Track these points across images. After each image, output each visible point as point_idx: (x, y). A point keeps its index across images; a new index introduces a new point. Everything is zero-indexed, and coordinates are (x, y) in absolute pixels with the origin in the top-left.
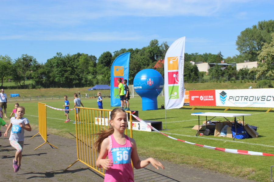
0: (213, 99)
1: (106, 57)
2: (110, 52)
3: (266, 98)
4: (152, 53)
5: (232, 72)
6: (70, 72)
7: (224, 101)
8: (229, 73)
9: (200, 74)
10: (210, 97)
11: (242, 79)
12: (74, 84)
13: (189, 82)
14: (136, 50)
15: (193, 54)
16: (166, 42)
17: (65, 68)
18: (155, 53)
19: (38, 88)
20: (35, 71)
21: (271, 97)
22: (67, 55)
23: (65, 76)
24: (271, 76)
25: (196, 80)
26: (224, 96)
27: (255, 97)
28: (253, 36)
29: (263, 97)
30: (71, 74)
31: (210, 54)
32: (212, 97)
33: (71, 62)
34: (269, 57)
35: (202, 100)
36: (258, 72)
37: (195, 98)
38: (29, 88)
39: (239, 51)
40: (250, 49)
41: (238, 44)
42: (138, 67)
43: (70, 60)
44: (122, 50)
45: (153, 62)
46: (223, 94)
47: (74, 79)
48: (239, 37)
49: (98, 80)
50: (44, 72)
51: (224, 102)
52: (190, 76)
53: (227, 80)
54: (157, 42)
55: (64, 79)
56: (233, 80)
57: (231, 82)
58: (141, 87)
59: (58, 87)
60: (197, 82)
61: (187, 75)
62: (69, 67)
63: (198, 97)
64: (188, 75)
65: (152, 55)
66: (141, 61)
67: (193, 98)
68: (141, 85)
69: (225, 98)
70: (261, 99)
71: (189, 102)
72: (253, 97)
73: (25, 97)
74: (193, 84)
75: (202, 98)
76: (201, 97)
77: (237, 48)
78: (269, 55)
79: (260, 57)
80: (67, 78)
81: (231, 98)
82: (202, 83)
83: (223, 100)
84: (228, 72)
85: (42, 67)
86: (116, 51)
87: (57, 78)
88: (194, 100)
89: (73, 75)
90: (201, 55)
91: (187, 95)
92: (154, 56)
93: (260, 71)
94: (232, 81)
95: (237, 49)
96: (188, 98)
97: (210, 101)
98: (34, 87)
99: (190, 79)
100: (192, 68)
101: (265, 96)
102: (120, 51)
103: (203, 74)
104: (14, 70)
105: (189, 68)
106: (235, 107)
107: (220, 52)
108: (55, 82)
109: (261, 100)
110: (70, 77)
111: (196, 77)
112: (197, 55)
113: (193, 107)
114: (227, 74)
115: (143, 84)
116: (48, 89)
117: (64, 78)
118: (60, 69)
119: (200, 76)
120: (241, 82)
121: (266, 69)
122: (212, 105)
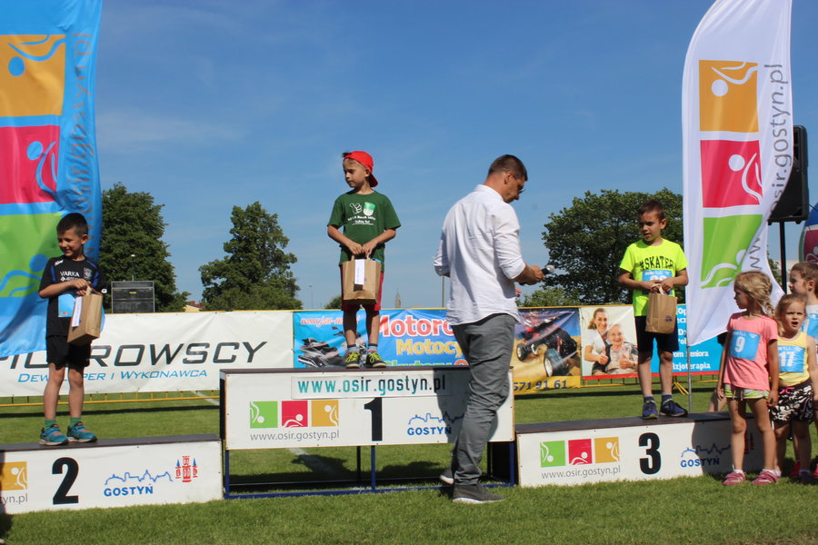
3: (211, 352)
21: (236, 346)
27: (153, 347)
29: (193, 349)
70: (183, 355)
72: (142, 348)
101: (207, 346)
109: (186, 361)
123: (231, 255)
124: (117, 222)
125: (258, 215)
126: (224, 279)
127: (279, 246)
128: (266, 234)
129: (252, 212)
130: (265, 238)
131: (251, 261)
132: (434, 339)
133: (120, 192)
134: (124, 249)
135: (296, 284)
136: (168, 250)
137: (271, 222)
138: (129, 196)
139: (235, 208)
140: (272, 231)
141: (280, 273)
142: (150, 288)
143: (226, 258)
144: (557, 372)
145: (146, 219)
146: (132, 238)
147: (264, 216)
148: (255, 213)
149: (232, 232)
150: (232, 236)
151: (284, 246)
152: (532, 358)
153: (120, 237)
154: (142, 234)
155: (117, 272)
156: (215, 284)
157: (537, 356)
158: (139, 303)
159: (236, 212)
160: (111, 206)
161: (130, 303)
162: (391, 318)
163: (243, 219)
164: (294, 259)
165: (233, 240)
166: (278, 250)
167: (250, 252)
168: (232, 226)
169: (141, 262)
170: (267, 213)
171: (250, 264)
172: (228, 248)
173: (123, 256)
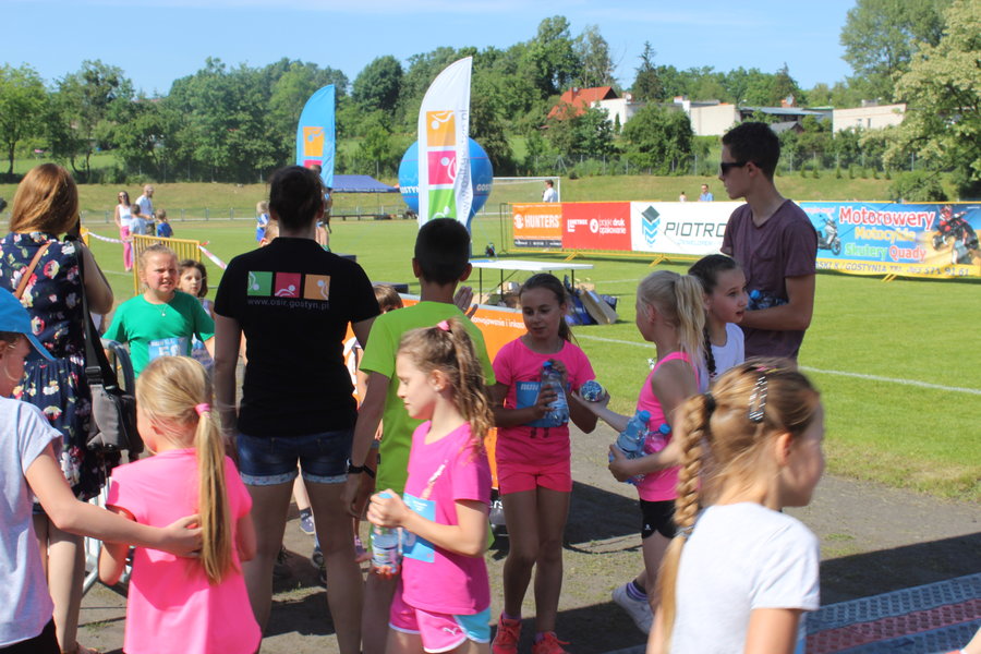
0: (623, 231)
1: (384, 74)
2: (395, 58)
4: (545, 65)
5: (808, 141)
6: (245, 127)
7: (652, 236)
8: (799, 142)
9: (699, 143)
10: (616, 222)
11: (846, 167)
12: (258, 170)
13: (660, 172)
14: (488, 54)
15: (694, 73)
16: (596, 28)
17: (232, 114)
18: (555, 64)
19: (136, 181)
20: (125, 121)
22: (237, 67)
23: (228, 142)
24: (933, 156)
25: (682, 166)
26: (654, 221)
28: (901, 12)
30: (250, 135)
31: (755, 73)
32: (622, 222)
33: (249, 92)
34: (930, 92)
35: (594, 231)
36: (892, 143)
37: (577, 227)
38: (102, 183)
39: (849, 65)
40: (891, 59)
41: (846, 39)
42: (481, 115)
43: (249, 87)
44: (440, 50)
45: (545, 97)
46: (651, 214)
47: (259, 153)
48: (851, 16)
49: (342, 157)
50: (155, 126)
51: (652, 240)
52: (662, 151)
53: (789, 170)
54: (562, 24)
55: (226, 153)
56: (810, 168)
57: (804, 176)
59: (203, 181)
60: (687, 172)
61: (652, 146)
62: (244, 109)
63: (583, 222)
64: (656, 148)
65: (545, 73)
66: (492, 94)
67: (572, 224)
69: (655, 226)
71: (559, 238)
73: (92, 211)
74: (672, 178)
75: (594, 225)
76: (594, 221)
77: (845, 54)
78: (932, 83)
79: (901, 88)
80: (234, 148)
81: (671, 226)
82: (704, 177)
83: (650, 235)
84: (795, 141)
85: (148, 109)
86: (417, 56)
87: (202, 148)
88: (573, 231)
89: (257, 138)
90: (721, 74)
91: (557, 216)
92: (550, 76)
93: (898, 138)
94: (808, 173)
95: (842, 58)
96: (557, 225)
97: (614, 234)
98: (120, 179)
99: (662, 160)
100: (670, 123)
102: (434, 53)
103: (708, 145)
104: (53, 118)
105: (661, 122)
106: (679, 255)
107: (786, 68)
108: (196, 162)
110: (247, 148)
111: (684, 155)
112: (711, 76)
113: (572, 253)
114: (791, 146)
116: (171, 185)
117: (224, 148)
118: (212, 119)
119: (697, 153)
120: (839, 177)
121: (920, 132)
122: (621, 249)
132: (878, 228)
144: (960, 261)
152: (943, 248)
157: (948, 246)
162: (854, 209)
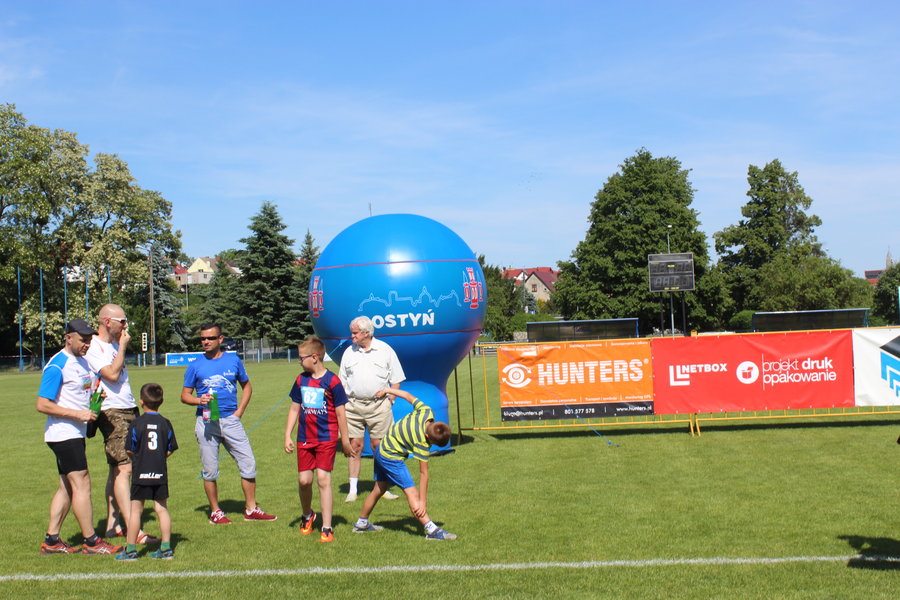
0: (831, 376)
10: (808, 364)
37: (697, 377)
58: (429, 319)
68: (432, 306)
75: (748, 372)
96: (639, 376)
115: (443, 298)
123: (747, 220)
124: (644, 191)
125: (778, 174)
126: (741, 247)
127: (800, 207)
128: (786, 194)
129: (771, 171)
130: (785, 198)
131: (772, 225)
133: (645, 158)
134: (654, 220)
135: (822, 249)
136: (698, 218)
137: (791, 180)
138: (654, 161)
139: (751, 167)
140: (792, 191)
141: (803, 238)
142: (689, 261)
143: (742, 223)
145: (674, 185)
146: (662, 206)
147: (783, 174)
148: (774, 171)
149: (748, 194)
150: (749, 199)
151: (807, 207)
153: (649, 207)
154: (672, 201)
155: (647, 244)
156: (730, 252)
158: (677, 277)
159: (753, 171)
160: (637, 174)
161: (668, 277)
163: (761, 179)
164: (817, 221)
165: (750, 203)
166: (801, 212)
167: (771, 215)
168: (749, 188)
169: (674, 233)
170: (786, 171)
171: (772, 229)
172: (746, 213)
173: (654, 227)
